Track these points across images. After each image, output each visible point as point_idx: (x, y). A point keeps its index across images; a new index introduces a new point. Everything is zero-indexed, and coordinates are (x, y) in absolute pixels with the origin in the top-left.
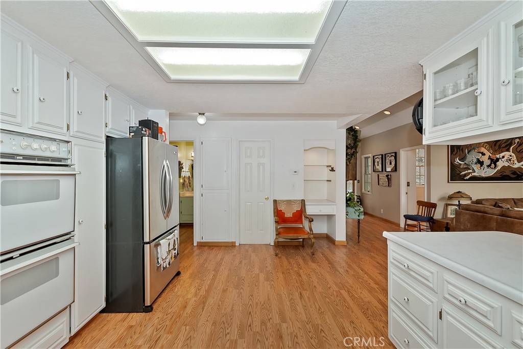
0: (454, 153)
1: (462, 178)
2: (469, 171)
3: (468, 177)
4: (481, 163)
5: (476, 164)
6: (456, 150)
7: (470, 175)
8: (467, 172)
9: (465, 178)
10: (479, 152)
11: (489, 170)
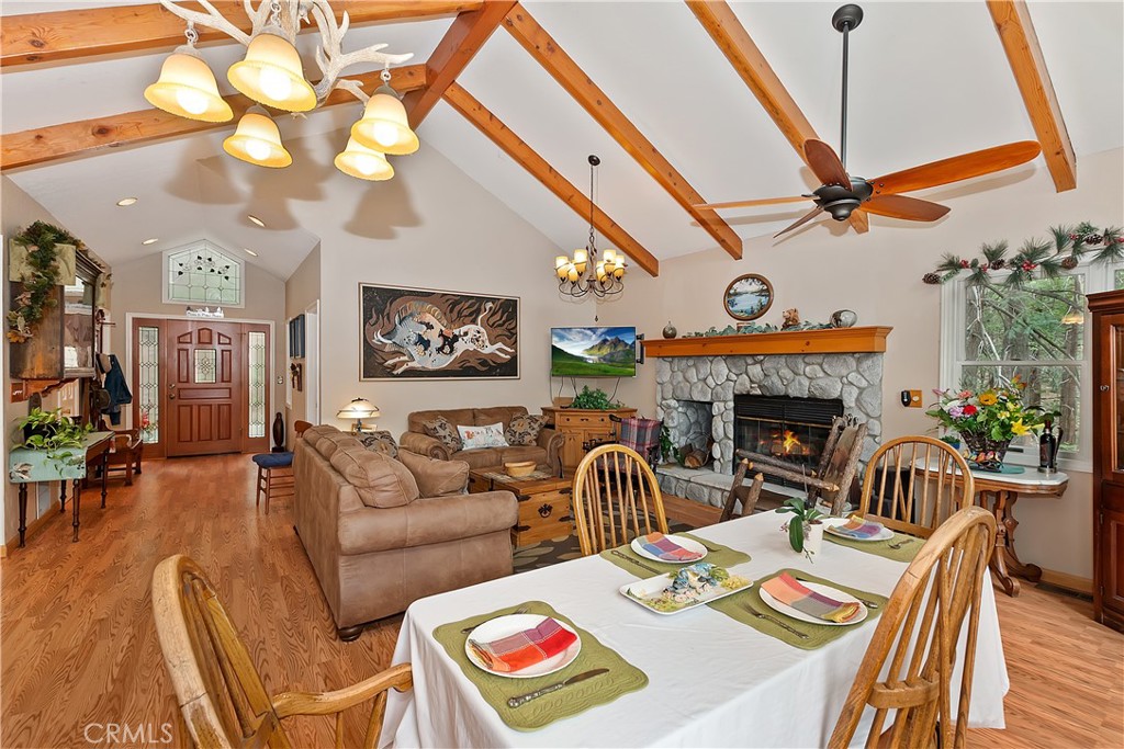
0: (372, 321)
1: (388, 373)
2: (402, 358)
3: (400, 371)
4: (426, 344)
5: (416, 344)
6: (374, 315)
7: (405, 367)
8: (397, 359)
9: (395, 372)
10: (421, 323)
11: (441, 356)
